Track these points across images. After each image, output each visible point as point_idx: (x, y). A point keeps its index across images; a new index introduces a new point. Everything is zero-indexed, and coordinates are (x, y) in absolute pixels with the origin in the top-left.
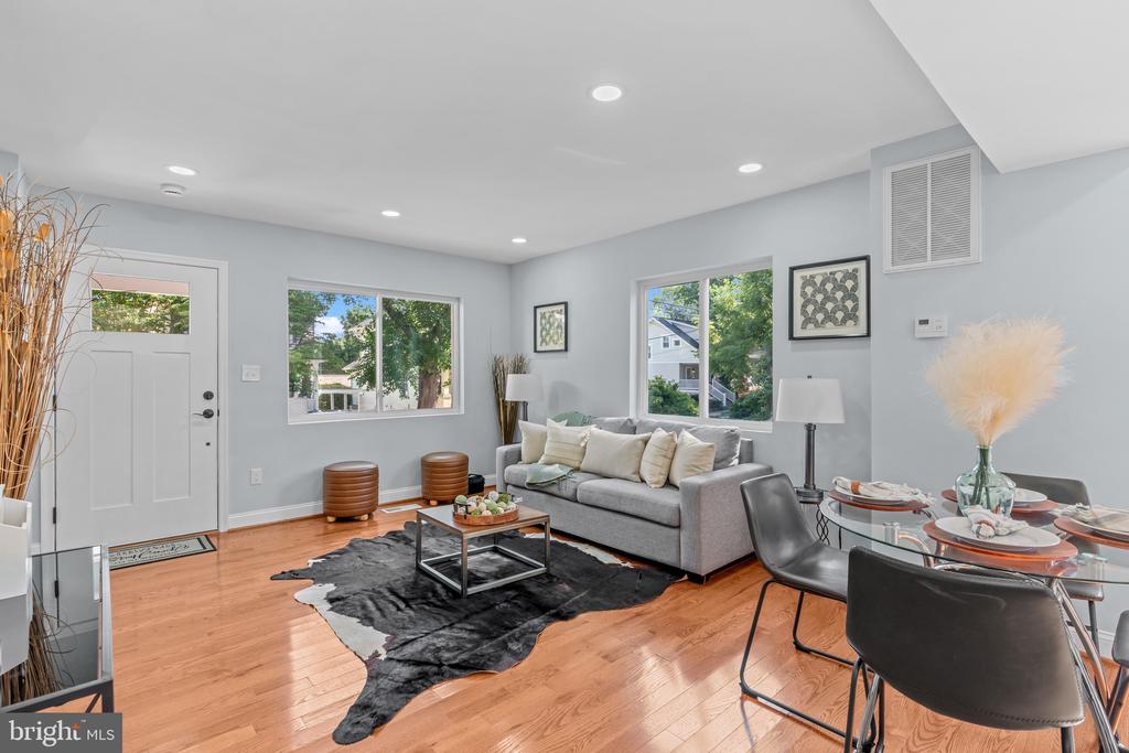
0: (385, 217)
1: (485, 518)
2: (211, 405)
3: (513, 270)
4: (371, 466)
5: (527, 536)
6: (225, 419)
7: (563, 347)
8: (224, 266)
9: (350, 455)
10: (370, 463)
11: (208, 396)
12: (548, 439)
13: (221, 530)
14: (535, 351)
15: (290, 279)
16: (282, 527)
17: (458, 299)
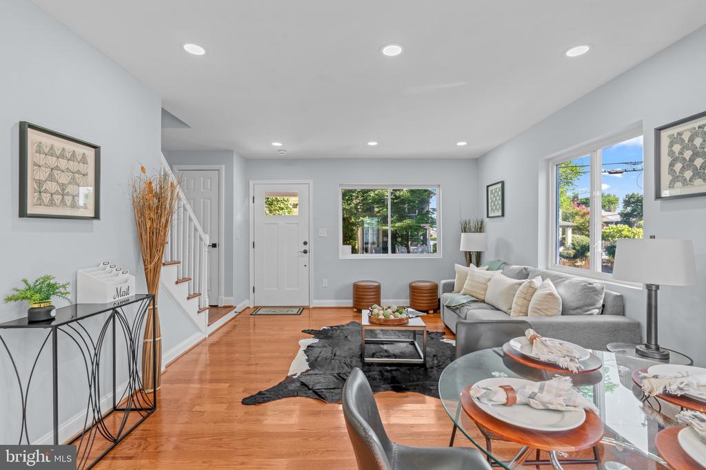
0: (370, 146)
1: (379, 320)
2: (306, 248)
3: (476, 161)
4: (377, 284)
5: (445, 341)
6: (312, 254)
7: (500, 214)
8: (311, 182)
9: (367, 277)
10: (376, 282)
11: (305, 243)
12: (468, 278)
13: (311, 307)
14: (488, 217)
15: (340, 185)
16: (336, 310)
17: (439, 186)
